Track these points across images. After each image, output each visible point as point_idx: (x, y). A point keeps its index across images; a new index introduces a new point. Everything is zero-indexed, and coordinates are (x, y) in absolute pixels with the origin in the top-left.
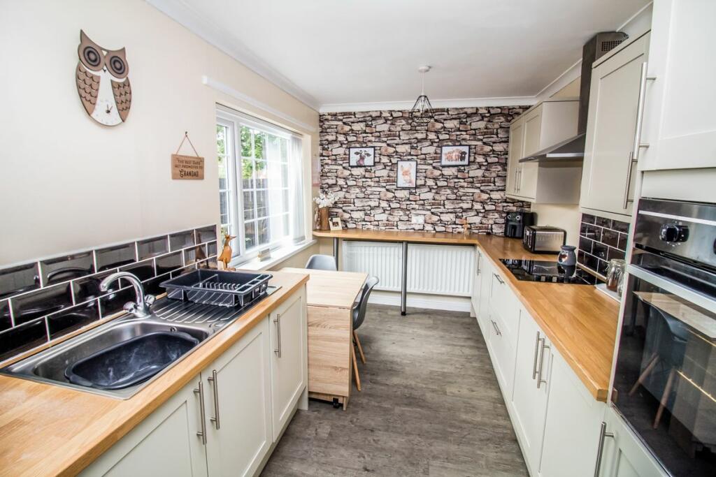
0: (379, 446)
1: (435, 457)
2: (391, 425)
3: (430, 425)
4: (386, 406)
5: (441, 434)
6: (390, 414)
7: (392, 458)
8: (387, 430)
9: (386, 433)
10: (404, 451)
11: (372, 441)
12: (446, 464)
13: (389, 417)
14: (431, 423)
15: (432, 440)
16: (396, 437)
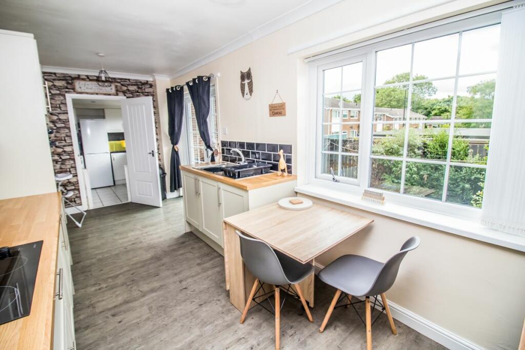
0: (188, 301)
1: (148, 319)
2: (192, 317)
3: (162, 339)
4: (208, 327)
5: (149, 338)
6: (199, 323)
7: (175, 301)
8: (191, 312)
9: (191, 310)
10: (171, 309)
11: (195, 300)
12: (138, 320)
13: (198, 321)
14: (161, 341)
15: (154, 328)
16: (181, 312)
